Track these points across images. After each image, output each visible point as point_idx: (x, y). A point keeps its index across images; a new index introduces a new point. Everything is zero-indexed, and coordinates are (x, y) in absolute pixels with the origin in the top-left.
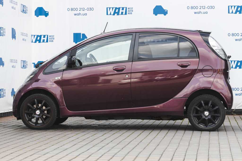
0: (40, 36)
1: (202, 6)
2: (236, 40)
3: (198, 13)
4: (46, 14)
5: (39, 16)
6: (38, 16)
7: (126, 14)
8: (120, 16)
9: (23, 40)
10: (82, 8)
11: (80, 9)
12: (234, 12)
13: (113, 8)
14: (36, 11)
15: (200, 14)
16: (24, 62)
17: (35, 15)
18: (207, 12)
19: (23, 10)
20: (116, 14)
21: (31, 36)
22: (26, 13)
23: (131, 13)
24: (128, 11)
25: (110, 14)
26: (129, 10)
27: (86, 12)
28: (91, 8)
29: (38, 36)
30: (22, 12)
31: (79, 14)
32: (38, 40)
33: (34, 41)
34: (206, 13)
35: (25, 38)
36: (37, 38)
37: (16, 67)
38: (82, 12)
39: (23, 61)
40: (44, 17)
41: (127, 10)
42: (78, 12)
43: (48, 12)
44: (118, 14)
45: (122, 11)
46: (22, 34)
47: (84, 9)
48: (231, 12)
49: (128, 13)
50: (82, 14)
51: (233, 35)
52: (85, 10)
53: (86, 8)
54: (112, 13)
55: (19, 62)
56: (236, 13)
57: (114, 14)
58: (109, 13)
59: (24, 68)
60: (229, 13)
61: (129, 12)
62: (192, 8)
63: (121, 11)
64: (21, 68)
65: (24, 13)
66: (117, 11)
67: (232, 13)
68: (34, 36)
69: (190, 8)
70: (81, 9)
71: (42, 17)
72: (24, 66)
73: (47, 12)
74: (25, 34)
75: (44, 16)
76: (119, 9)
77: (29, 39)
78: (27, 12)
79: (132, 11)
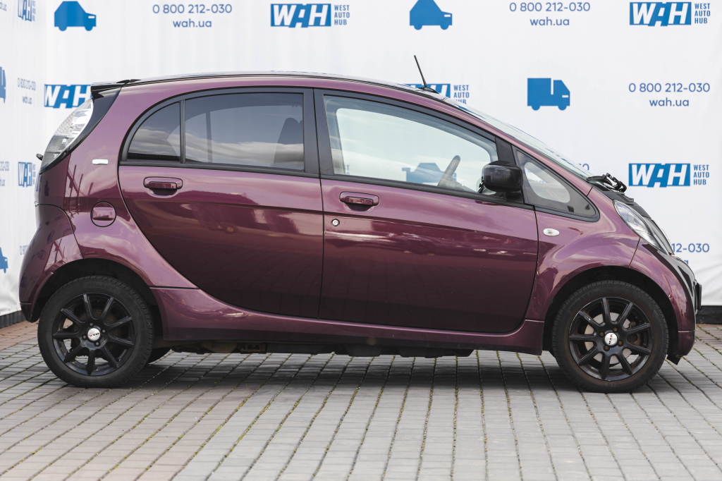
0: (72, 89)
1: (555, 4)
2: (653, 103)
3: (542, 22)
4: (89, 23)
5: (68, 28)
6: (63, 29)
7: (328, 23)
8: (311, 30)
9: (24, 100)
10: (197, 6)
11: (191, 7)
12: (647, 20)
13: (289, 6)
14: (57, 14)
15: (548, 27)
16: (26, 167)
17: (56, 25)
18: (568, 21)
19: (25, 12)
20: (299, 25)
21: (43, 87)
22: (31, 20)
23: (345, 22)
24: (336, 15)
25: (282, 24)
26: (338, 12)
27: (208, 16)
28: (223, 5)
29: (63, 88)
30: (20, 16)
31: (189, 23)
32: (64, 101)
33: (52, 102)
34: (566, 22)
35: (29, 93)
36: (61, 93)
37: (6, 183)
38: (196, 17)
39: (23, 163)
40: (81, 30)
41: (333, 12)
42: (185, 17)
43: (95, 16)
44: (305, 24)
45: (318, 15)
46: (22, 83)
47: (202, 7)
48: (637, 19)
49: (336, 22)
50: (197, 24)
51: (644, 87)
52: (207, 12)
53: (208, 6)
54: (288, 21)
55: (14, 167)
56: (652, 23)
57: (293, 25)
58: (278, 21)
59: (27, 185)
60: (632, 22)
61: (338, 18)
62: (525, 7)
63: (313, 14)
64: (20, 185)
65: (26, 19)
66: (301, 17)
67: (642, 22)
68: (53, 87)
69: (519, 7)
70: (195, 8)
71: (78, 32)
72: (25, 179)
73: (90, 17)
74: (28, 81)
75: (83, 29)
76: (308, 8)
77: (38, 96)
78: (34, 17)
79: (348, 15)
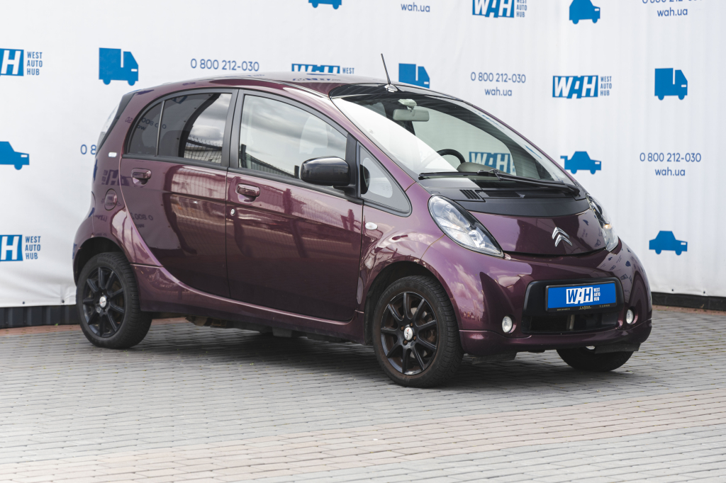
71: (586, 23)
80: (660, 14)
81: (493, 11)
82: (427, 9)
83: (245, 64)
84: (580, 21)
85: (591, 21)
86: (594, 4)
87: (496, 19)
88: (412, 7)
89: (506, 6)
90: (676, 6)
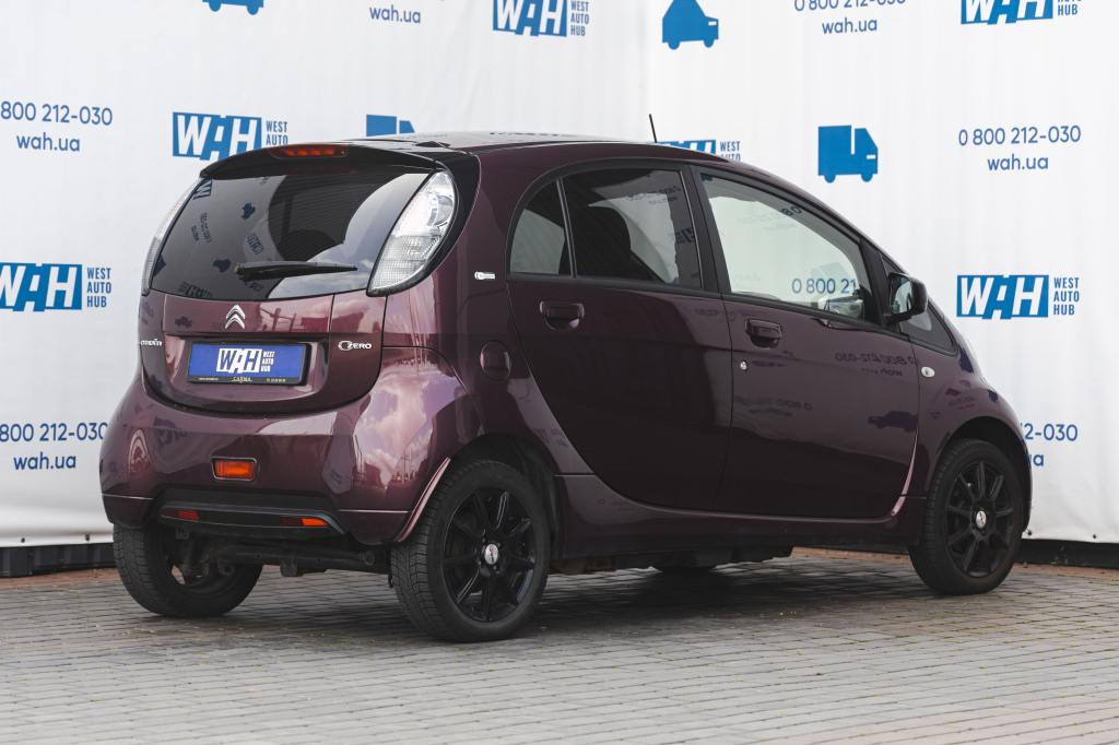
71: (692, 48)
80: (827, 29)
81: (529, 23)
82: (415, 17)
83: (85, 112)
84: (683, 44)
85: (701, 43)
86: (708, 13)
87: (534, 38)
88: (389, 14)
89: (552, 15)
90: (857, 15)
